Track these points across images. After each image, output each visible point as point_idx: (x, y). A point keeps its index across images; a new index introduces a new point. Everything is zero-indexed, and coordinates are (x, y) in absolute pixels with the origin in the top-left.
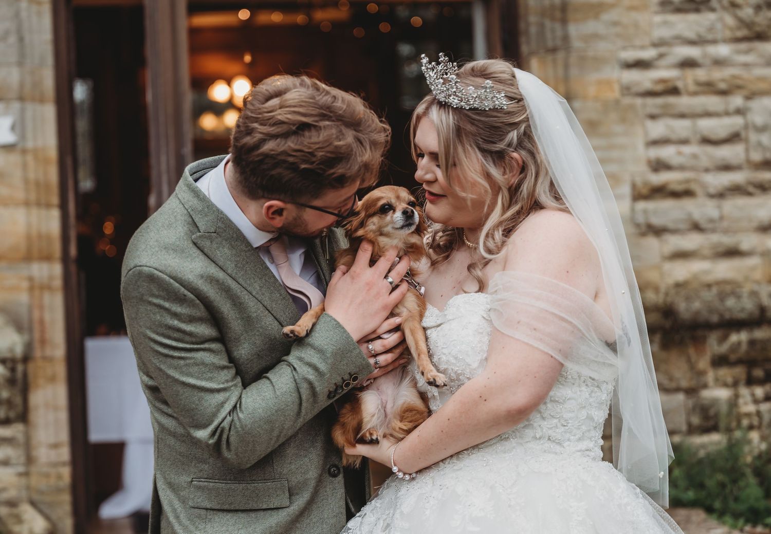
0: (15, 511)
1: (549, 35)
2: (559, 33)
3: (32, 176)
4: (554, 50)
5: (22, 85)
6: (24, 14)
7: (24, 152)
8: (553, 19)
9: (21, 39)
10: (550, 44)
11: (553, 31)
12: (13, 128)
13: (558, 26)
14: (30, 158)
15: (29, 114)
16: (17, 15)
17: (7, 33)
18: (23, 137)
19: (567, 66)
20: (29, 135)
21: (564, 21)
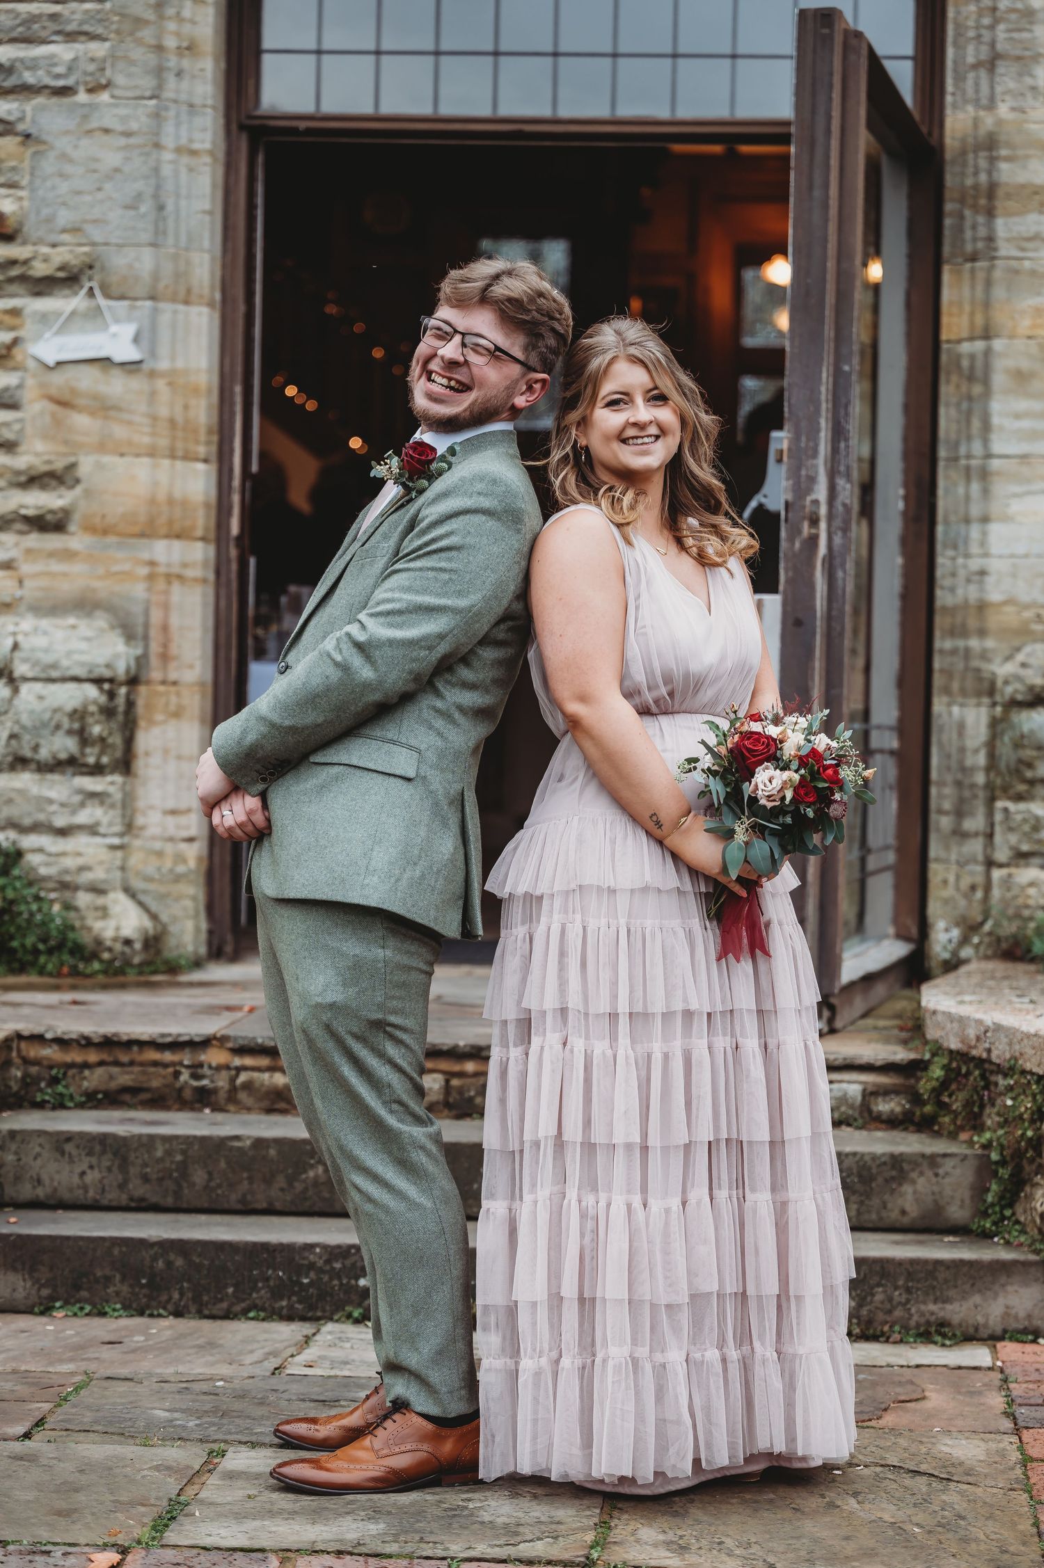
0: (100, 901)
1: (968, 234)
2: (982, 232)
3: (164, 412)
4: (973, 258)
5: (156, 277)
6: (167, 170)
7: (152, 374)
8: (975, 208)
9: (161, 208)
10: (969, 248)
11: (974, 227)
12: (136, 340)
13: (981, 219)
14: (161, 384)
15: (165, 319)
16: (156, 170)
17: (139, 196)
18: (153, 353)
19: (988, 283)
20: (164, 350)
21: (990, 213)
